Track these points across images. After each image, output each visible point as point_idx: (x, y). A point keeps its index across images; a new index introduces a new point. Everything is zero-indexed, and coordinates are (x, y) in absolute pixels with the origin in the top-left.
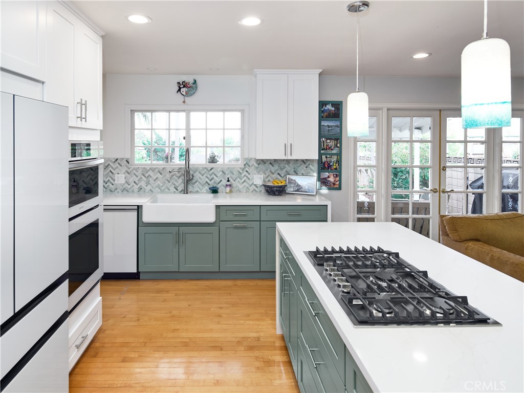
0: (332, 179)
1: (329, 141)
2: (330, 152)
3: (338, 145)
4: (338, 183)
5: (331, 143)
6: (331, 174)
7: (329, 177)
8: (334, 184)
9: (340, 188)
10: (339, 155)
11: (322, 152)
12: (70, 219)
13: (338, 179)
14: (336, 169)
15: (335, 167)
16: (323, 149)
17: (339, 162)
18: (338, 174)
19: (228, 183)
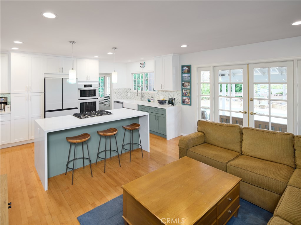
0: (187, 100)
1: (185, 83)
2: (186, 88)
3: (190, 85)
4: (189, 102)
5: (186, 84)
6: (187, 98)
7: (186, 99)
8: (188, 103)
9: (190, 105)
10: (190, 89)
11: (183, 88)
12: (78, 100)
13: (189, 100)
14: (189, 96)
15: (188, 95)
16: (184, 87)
17: (190, 92)
18: (190, 98)
19: (152, 98)
